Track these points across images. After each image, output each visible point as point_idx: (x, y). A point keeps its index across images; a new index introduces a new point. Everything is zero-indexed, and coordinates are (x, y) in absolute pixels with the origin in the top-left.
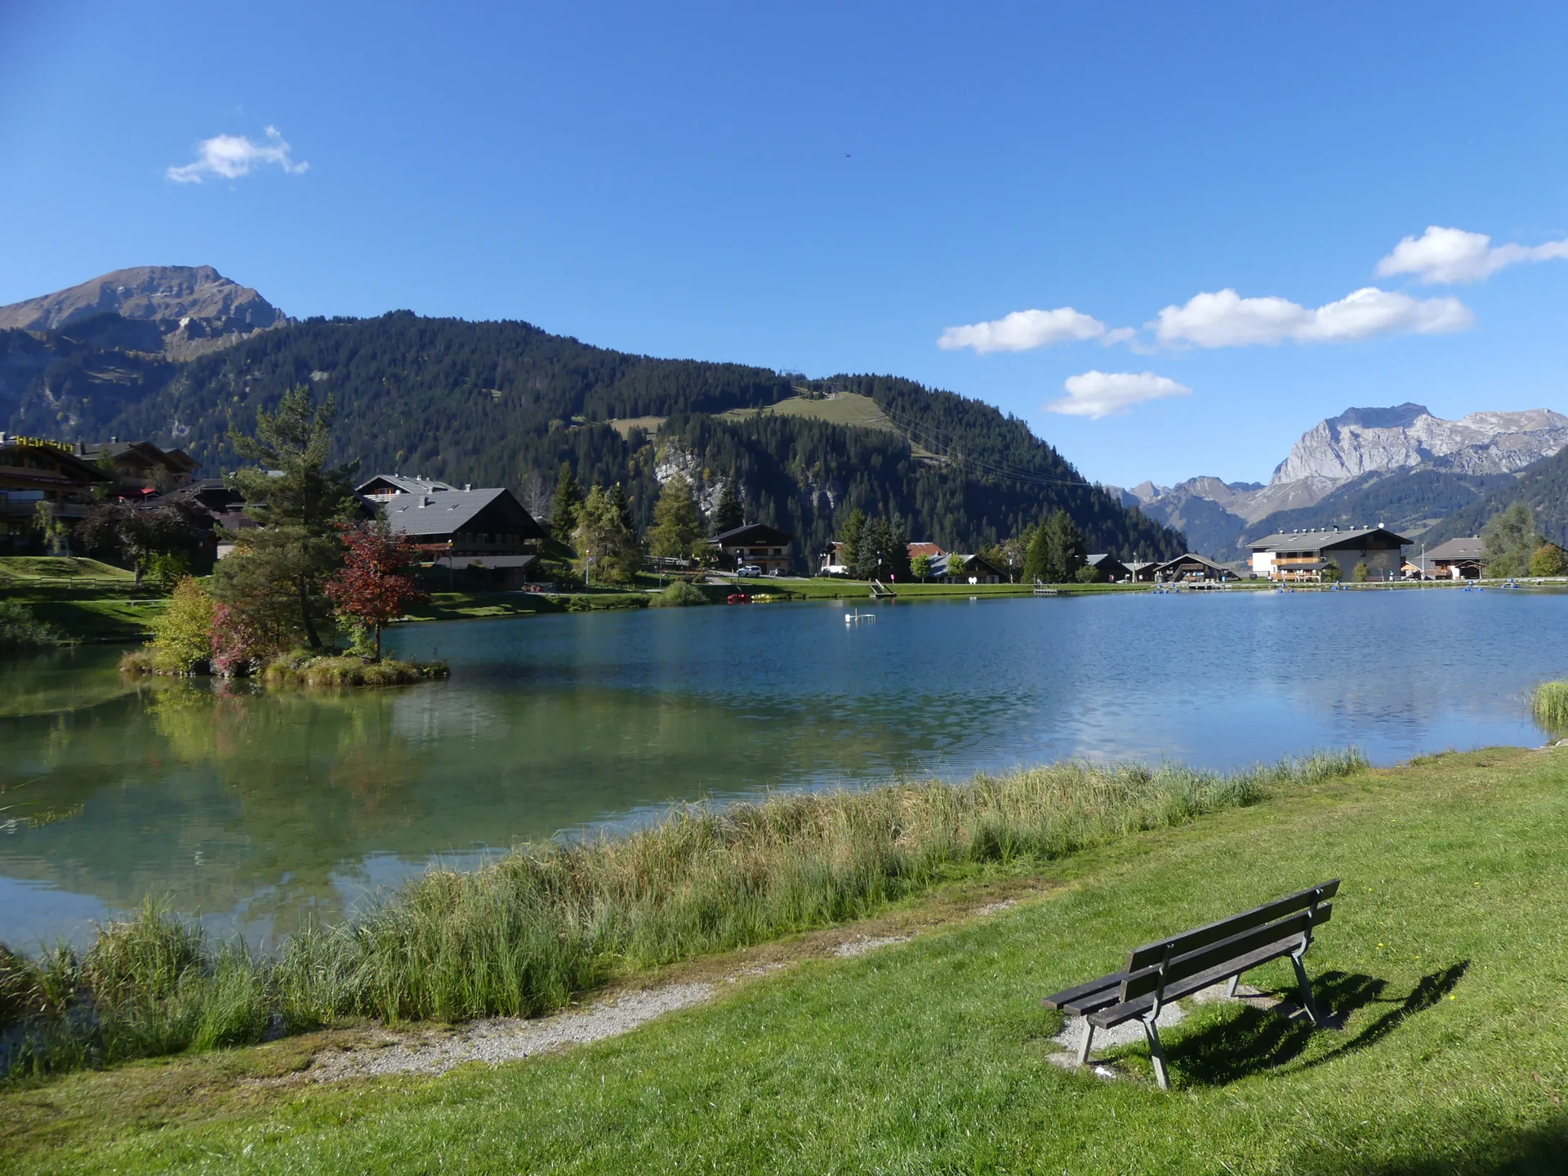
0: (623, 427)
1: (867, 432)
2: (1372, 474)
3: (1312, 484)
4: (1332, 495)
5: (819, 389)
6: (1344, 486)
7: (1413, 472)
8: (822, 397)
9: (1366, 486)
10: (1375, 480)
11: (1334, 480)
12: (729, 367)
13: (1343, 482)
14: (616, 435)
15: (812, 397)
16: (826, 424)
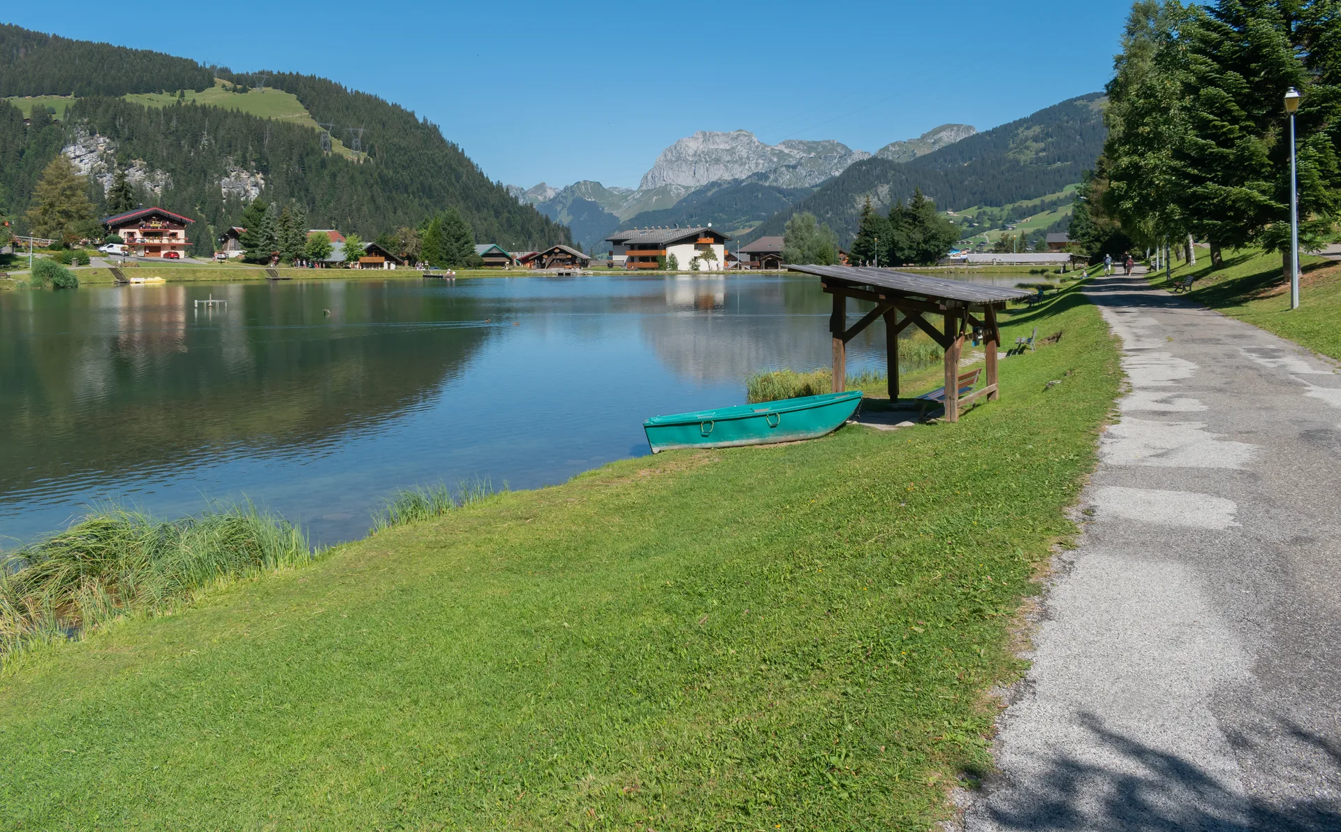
0: (25, 105)
1: (288, 127)
2: (714, 184)
3: (670, 190)
4: (685, 200)
5: (243, 83)
6: (694, 193)
7: (744, 184)
8: (244, 90)
9: (710, 194)
10: (716, 189)
11: (687, 188)
12: (148, 55)
13: (693, 190)
14: (17, 113)
15: (235, 90)
16: (248, 116)
